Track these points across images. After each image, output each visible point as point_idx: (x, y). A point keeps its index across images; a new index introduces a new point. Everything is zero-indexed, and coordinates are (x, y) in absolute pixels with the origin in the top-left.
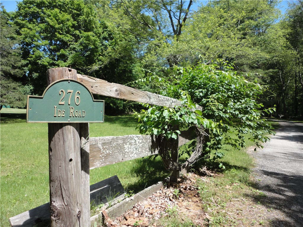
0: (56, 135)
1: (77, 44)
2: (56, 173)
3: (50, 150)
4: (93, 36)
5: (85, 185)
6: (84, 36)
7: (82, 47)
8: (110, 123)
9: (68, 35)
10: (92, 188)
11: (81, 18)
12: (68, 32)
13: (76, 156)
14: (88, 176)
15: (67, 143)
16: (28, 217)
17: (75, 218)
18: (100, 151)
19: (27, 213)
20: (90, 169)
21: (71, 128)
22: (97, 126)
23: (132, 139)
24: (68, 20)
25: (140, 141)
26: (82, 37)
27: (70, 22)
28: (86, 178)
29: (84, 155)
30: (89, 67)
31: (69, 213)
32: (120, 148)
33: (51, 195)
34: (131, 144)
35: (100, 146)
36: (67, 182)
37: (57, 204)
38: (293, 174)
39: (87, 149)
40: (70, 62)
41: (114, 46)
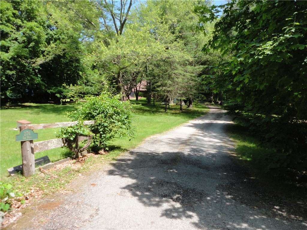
0: (24, 144)
1: (19, 33)
2: (24, 154)
3: (22, 148)
4: (37, 27)
5: (33, 158)
6: (28, 26)
7: (25, 38)
8: (56, 114)
9: (8, 24)
10: (36, 160)
11: (22, 7)
12: (8, 21)
13: (29, 149)
14: (34, 155)
15: (27, 146)
16: (13, 169)
17: (30, 166)
18: (38, 147)
19: (13, 168)
20: (34, 153)
21: (28, 142)
22: (43, 117)
23: (52, 141)
24: (8, 9)
25: (56, 141)
26: (25, 28)
27: (10, 11)
28: (33, 156)
29: (32, 149)
30: (33, 60)
31: (28, 165)
32: (46, 145)
33: (22, 160)
34: (51, 143)
35: (38, 145)
36: (27, 156)
37: (25, 162)
38: (151, 152)
39: (33, 147)
40: (13, 54)
41: (60, 35)
